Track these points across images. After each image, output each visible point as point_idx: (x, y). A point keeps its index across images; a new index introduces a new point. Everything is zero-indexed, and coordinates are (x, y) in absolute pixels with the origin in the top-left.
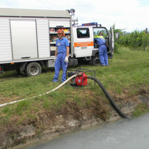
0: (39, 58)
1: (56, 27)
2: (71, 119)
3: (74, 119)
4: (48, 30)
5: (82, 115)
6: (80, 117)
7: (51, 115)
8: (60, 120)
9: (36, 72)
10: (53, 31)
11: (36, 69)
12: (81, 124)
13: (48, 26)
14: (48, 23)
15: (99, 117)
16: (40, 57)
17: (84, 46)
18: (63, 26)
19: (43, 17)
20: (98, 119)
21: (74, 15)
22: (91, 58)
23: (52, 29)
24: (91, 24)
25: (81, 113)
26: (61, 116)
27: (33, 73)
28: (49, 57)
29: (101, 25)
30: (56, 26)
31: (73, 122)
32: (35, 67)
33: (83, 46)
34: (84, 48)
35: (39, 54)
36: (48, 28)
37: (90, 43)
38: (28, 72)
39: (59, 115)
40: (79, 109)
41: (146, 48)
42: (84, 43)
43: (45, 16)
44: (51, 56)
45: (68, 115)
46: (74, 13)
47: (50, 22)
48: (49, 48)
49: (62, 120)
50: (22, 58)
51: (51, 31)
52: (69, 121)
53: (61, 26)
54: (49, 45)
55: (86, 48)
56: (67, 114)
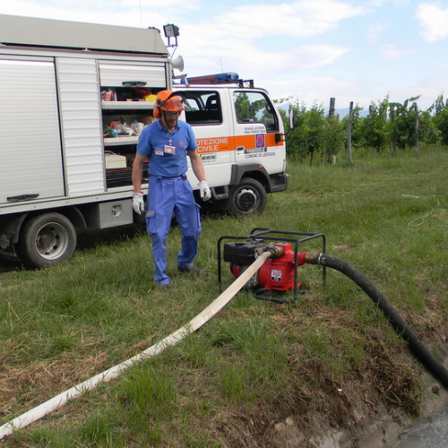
0: (70, 195)
1: (120, 85)
2: (322, 427)
3: (332, 425)
4: (96, 97)
5: (349, 405)
6: (345, 414)
7: (257, 425)
8: (291, 437)
9: (55, 248)
10: (112, 99)
11: (58, 237)
12: (356, 440)
13: (94, 80)
14: (94, 71)
15: (396, 405)
16: (72, 191)
17: (208, 151)
18: (145, 84)
19: (80, 49)
20: (397, 412)
21: (177, 45)
22: (227, 190)
23: (110, 93)
24: (219, 79)
25: (343, 397)
26: (289, 421)
27: (47, 254)
28: (102, 192)
29: (251, 82)
30: (124, 83)
31: (332, 440)
32: (52, 229)
33: (205, 152)
34: (208, 158)
35: (70, 180)
36: (96, 90)
37: (225, 141)
38: (29, 249)
39: (282, 419)
40: (334, 385)
41: (335, 157)
42: (208, 140)
43: (86, 45)
44: (110, 190)
45: (309, 414)
46: (178, 37)
47: (101, 67)
48: (100, 160)
49: (297, 436)
50: (8, 199)
51: (105, 99)
52: (318, 438)
53: (139, 83)
54: (100, 151)
55: (214, 157)
56: (305, 412)
